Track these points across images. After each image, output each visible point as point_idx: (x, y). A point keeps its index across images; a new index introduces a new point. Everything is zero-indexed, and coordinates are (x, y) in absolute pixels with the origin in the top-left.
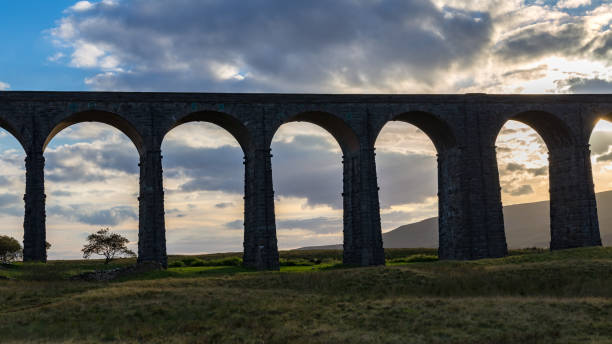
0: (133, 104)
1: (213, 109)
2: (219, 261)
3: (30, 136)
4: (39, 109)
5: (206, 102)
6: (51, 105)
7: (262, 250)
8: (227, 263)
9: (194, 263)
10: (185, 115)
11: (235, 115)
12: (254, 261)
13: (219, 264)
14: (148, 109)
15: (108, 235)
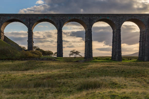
0: (85, 17)
1: (106, 18)
2: (104, 58)
3: (59, 26)
4: (61, 19)
5: (104, 16)
6: (64, 17)
7: (117, 56)
8: (107, 59)
9: (98, 59)
10: (98, 20)
11: (111, 20)
12: (115, 59)
13: (104, 59)
14: (88, 18)
15: (75, 51)
